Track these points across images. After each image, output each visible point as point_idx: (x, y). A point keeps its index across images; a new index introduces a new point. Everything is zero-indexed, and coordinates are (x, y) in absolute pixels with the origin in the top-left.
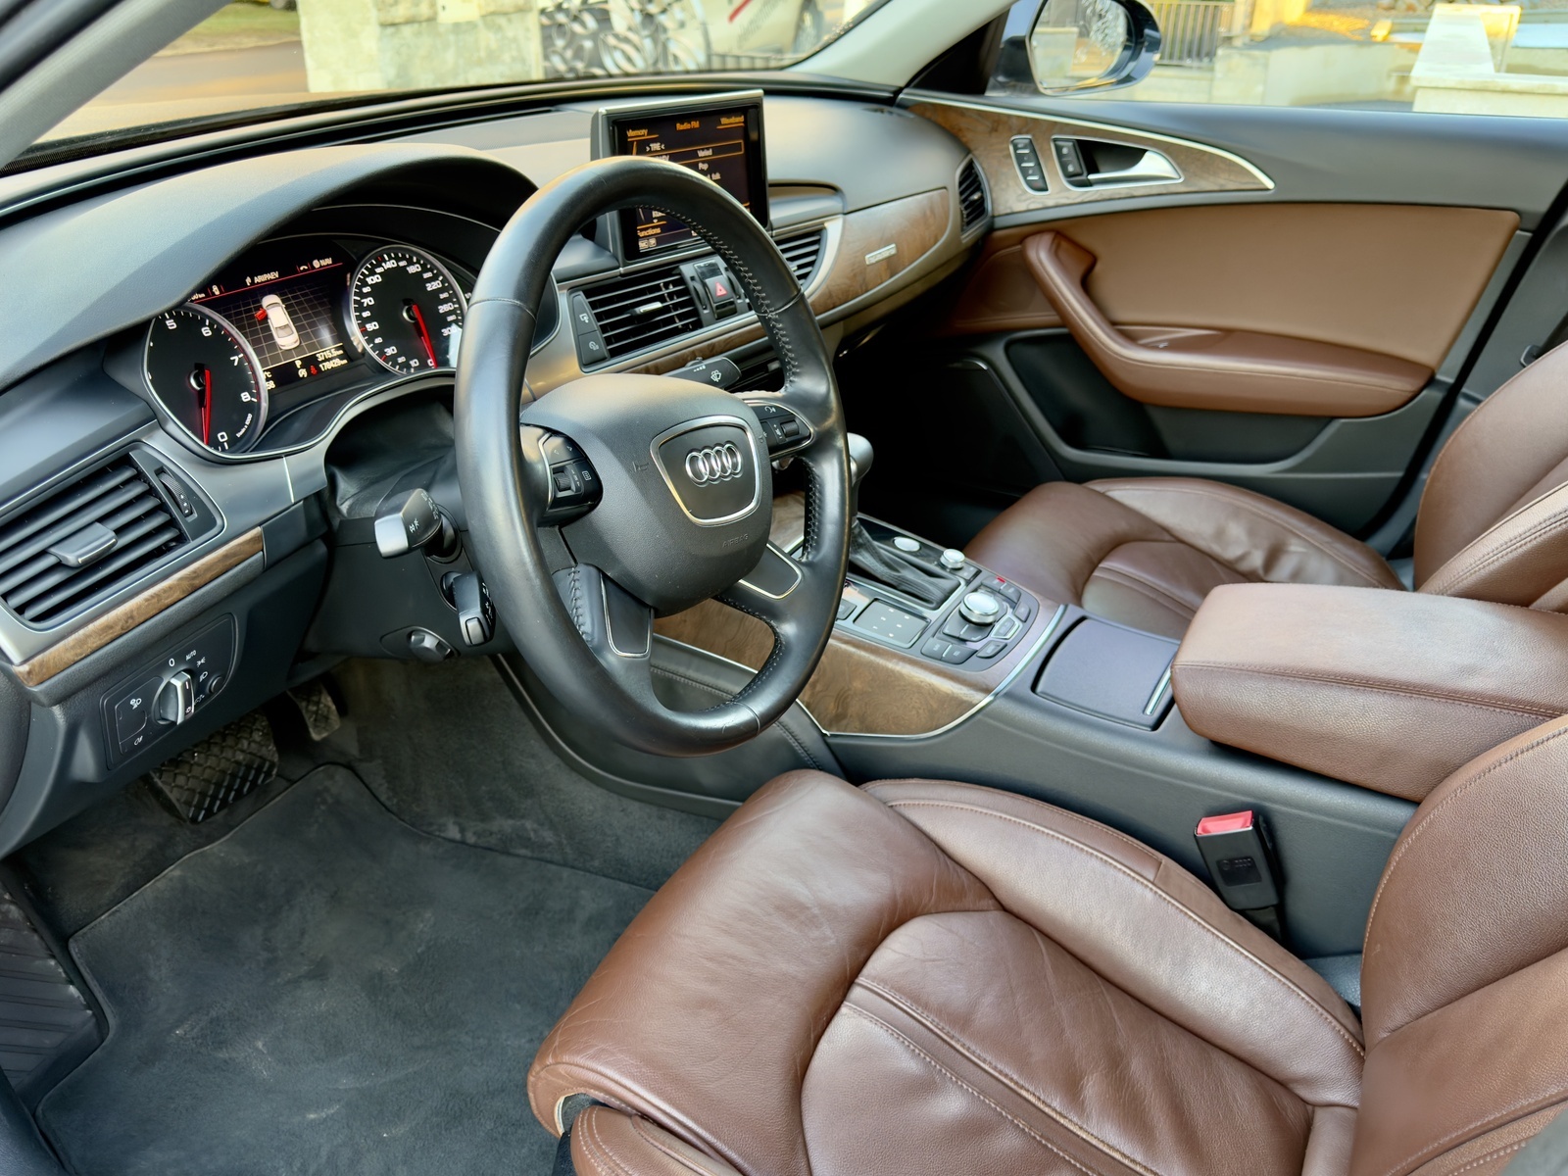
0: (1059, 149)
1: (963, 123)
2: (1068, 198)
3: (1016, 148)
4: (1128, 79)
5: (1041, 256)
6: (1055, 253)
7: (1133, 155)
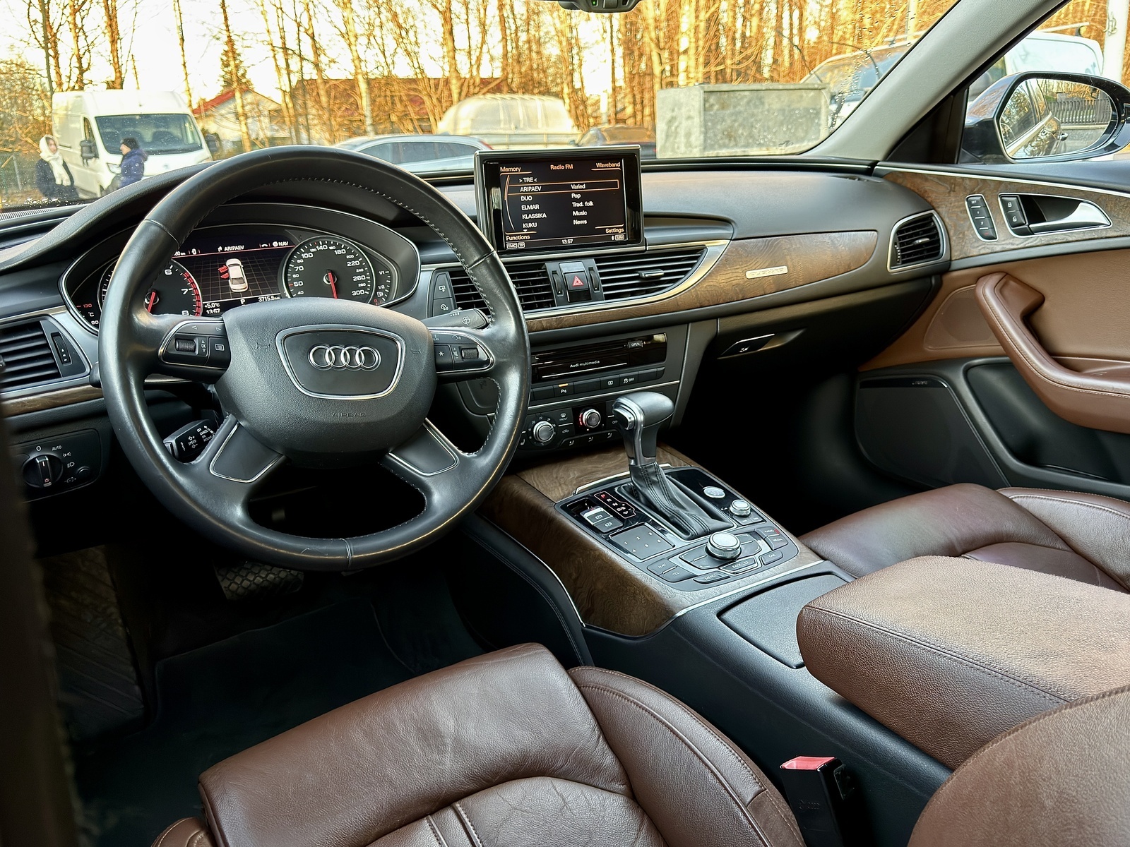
0: (1005, 203)
1: (927, 186)
2: (1013, 244)
3: (970, 204)
4: (1113, 147)
5: (988, 293)
6: (1001, 291)
7: (1070, 206)
